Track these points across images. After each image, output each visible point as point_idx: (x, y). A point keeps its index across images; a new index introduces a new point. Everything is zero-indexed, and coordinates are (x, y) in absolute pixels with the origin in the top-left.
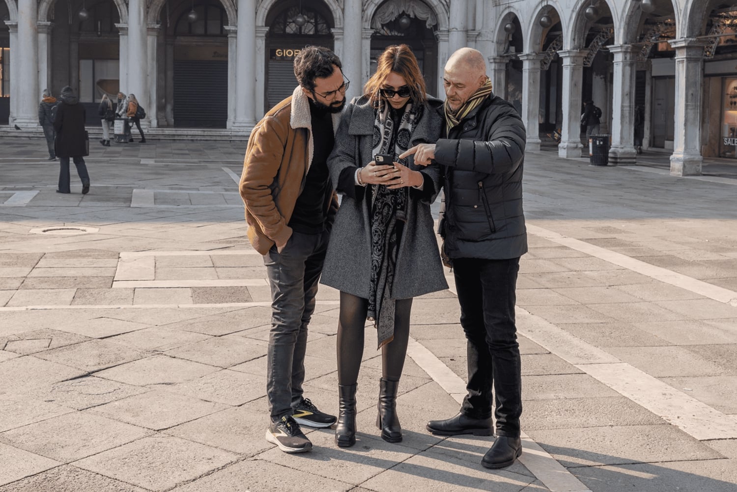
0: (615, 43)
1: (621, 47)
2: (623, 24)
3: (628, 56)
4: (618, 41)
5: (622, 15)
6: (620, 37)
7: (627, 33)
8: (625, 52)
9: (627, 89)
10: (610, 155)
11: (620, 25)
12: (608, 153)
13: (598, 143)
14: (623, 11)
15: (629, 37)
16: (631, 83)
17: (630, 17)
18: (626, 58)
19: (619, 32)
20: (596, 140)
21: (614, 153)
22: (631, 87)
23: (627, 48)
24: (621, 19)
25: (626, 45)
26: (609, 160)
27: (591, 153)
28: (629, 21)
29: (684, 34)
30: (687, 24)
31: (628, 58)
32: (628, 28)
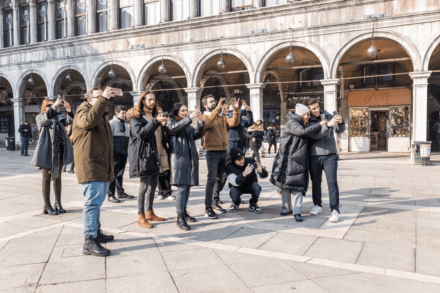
0: (14, 97)
1: (18, 99)
2: (18, 90)
3: (21, 103)
4: (16, 97)
5: (17, 85)
6: (16, 95)
7: (20, 93)
8: (20, 102)
9: (21, 117)
10: (16, 146)
11: (16, 90)
12: (15, 145)
13: (11, 141)
14: (18, 84)
15: (21, 95)
16: (23, 115)
17: (21, 87)
18: (20, 104)
19: (16, 93)
20: (10, 139)
21: (17, 145)
22: (23, 117)
23: (20, 100)
24: (16, 88)
25: (20, 99)
26: (16, 148)
27: (7, 145)
28: (21, 88)
29: (52, 94)
30: (53, 91)
31: (21, 104)
32: (20, 91)
